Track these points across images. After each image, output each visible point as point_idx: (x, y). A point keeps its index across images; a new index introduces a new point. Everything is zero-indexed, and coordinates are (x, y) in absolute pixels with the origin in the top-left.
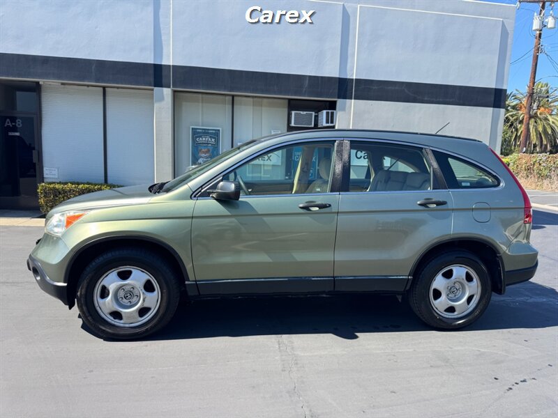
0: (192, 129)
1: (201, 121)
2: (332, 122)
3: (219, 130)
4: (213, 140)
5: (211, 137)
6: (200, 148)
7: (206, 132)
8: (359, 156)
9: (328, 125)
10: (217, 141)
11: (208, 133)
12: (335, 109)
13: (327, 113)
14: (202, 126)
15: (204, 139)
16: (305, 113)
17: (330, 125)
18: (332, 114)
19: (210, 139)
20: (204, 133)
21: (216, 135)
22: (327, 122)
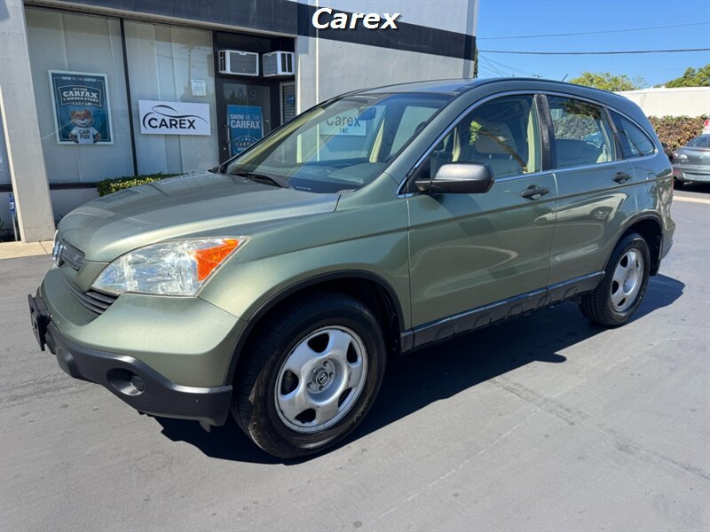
0: (53, 75)
1: (66, 61)
2: (290, 70)
3: (103, 78)
4: (94, 95)
5: (89, 90)
6: (71, 109)
7: (79, 81)
8: (330, 122)
9: (285, 73)
10: (102, 96)
11: (84, 83)
12: (293, 50)
13: (283, 56)
14: (70, 70)
15: (77, 93)
16: (245, 53)
17: (287, 73)
18: (290, 56)
19: (88, 93)
20: (75, 83)
21: (98, 85)
22: (284, 70)
